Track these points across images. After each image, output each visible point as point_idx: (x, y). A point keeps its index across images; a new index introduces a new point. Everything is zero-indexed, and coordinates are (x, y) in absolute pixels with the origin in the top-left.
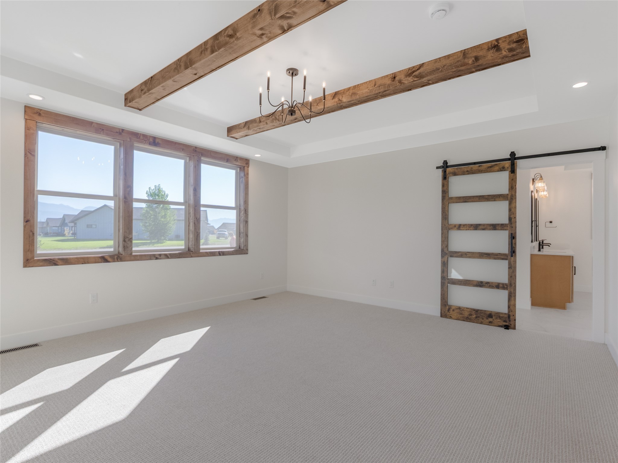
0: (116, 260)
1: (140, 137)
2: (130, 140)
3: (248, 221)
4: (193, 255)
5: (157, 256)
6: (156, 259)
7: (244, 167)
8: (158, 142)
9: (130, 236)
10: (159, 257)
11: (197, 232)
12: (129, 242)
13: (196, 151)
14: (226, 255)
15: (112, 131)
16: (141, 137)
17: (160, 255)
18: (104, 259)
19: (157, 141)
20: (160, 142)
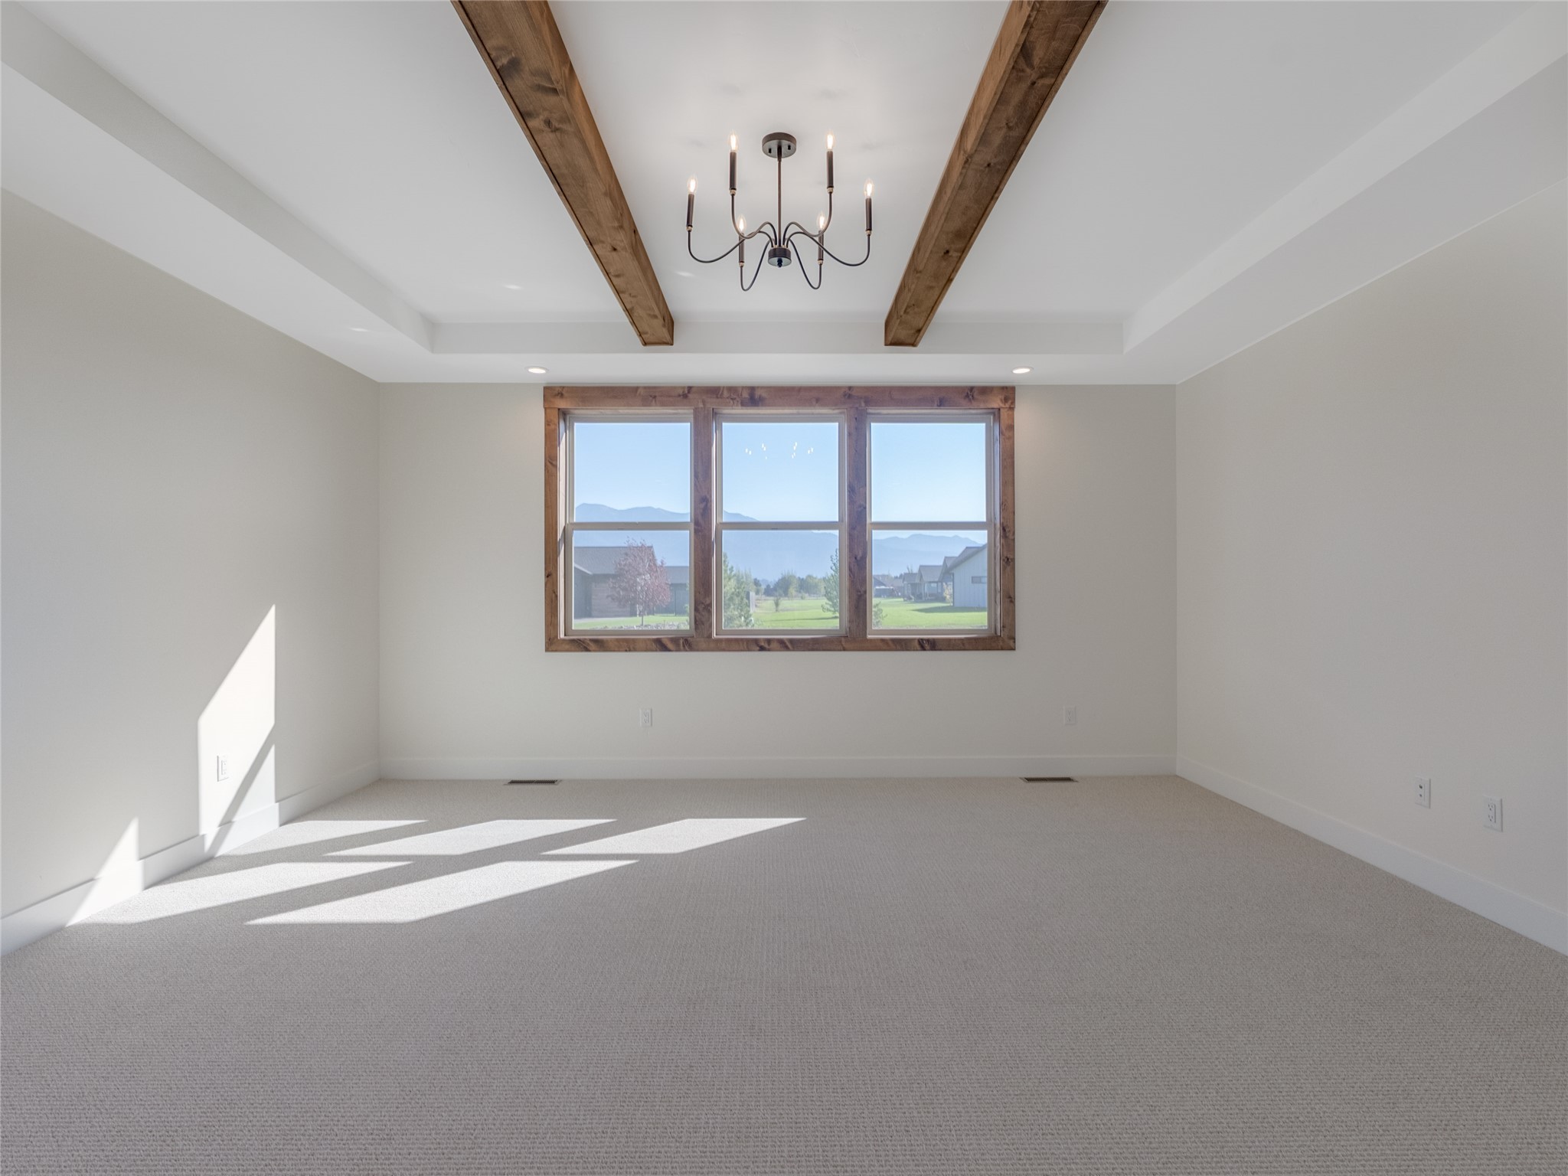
0: (682, 648)
1: (722, 394)
2: (704, 404)
3: (1013, 560)
4: (847, 646)
5: (763, 644)
6: (760, 650)
7: (999, 409)
8: (760, 396)
9: (707, 599)
10: (766, 646)
11: (859, 591)
12: (705, 613)
13: (850, 396)
14: (941, 650)
15: (670, 396)
16: (726, 394)
17: (769, 641)
18: (660, 644)
19: (758, 393)
20: (764, 395)
